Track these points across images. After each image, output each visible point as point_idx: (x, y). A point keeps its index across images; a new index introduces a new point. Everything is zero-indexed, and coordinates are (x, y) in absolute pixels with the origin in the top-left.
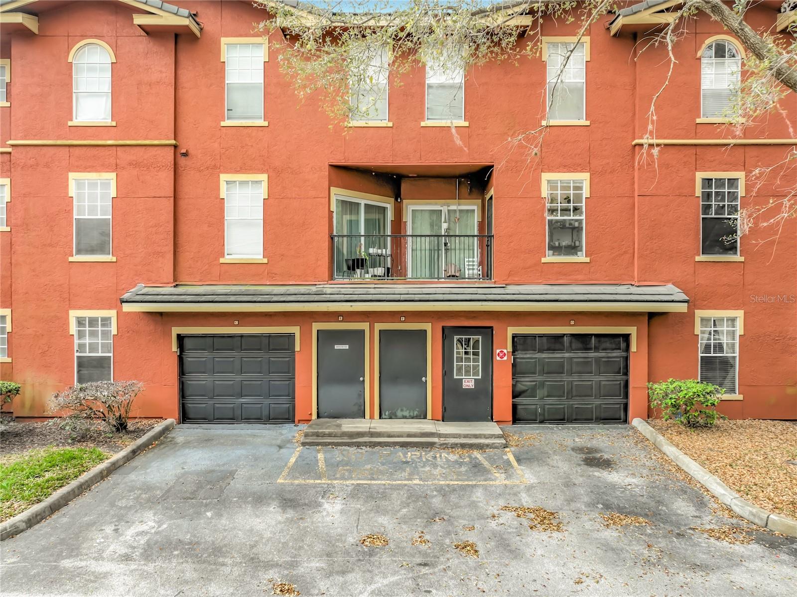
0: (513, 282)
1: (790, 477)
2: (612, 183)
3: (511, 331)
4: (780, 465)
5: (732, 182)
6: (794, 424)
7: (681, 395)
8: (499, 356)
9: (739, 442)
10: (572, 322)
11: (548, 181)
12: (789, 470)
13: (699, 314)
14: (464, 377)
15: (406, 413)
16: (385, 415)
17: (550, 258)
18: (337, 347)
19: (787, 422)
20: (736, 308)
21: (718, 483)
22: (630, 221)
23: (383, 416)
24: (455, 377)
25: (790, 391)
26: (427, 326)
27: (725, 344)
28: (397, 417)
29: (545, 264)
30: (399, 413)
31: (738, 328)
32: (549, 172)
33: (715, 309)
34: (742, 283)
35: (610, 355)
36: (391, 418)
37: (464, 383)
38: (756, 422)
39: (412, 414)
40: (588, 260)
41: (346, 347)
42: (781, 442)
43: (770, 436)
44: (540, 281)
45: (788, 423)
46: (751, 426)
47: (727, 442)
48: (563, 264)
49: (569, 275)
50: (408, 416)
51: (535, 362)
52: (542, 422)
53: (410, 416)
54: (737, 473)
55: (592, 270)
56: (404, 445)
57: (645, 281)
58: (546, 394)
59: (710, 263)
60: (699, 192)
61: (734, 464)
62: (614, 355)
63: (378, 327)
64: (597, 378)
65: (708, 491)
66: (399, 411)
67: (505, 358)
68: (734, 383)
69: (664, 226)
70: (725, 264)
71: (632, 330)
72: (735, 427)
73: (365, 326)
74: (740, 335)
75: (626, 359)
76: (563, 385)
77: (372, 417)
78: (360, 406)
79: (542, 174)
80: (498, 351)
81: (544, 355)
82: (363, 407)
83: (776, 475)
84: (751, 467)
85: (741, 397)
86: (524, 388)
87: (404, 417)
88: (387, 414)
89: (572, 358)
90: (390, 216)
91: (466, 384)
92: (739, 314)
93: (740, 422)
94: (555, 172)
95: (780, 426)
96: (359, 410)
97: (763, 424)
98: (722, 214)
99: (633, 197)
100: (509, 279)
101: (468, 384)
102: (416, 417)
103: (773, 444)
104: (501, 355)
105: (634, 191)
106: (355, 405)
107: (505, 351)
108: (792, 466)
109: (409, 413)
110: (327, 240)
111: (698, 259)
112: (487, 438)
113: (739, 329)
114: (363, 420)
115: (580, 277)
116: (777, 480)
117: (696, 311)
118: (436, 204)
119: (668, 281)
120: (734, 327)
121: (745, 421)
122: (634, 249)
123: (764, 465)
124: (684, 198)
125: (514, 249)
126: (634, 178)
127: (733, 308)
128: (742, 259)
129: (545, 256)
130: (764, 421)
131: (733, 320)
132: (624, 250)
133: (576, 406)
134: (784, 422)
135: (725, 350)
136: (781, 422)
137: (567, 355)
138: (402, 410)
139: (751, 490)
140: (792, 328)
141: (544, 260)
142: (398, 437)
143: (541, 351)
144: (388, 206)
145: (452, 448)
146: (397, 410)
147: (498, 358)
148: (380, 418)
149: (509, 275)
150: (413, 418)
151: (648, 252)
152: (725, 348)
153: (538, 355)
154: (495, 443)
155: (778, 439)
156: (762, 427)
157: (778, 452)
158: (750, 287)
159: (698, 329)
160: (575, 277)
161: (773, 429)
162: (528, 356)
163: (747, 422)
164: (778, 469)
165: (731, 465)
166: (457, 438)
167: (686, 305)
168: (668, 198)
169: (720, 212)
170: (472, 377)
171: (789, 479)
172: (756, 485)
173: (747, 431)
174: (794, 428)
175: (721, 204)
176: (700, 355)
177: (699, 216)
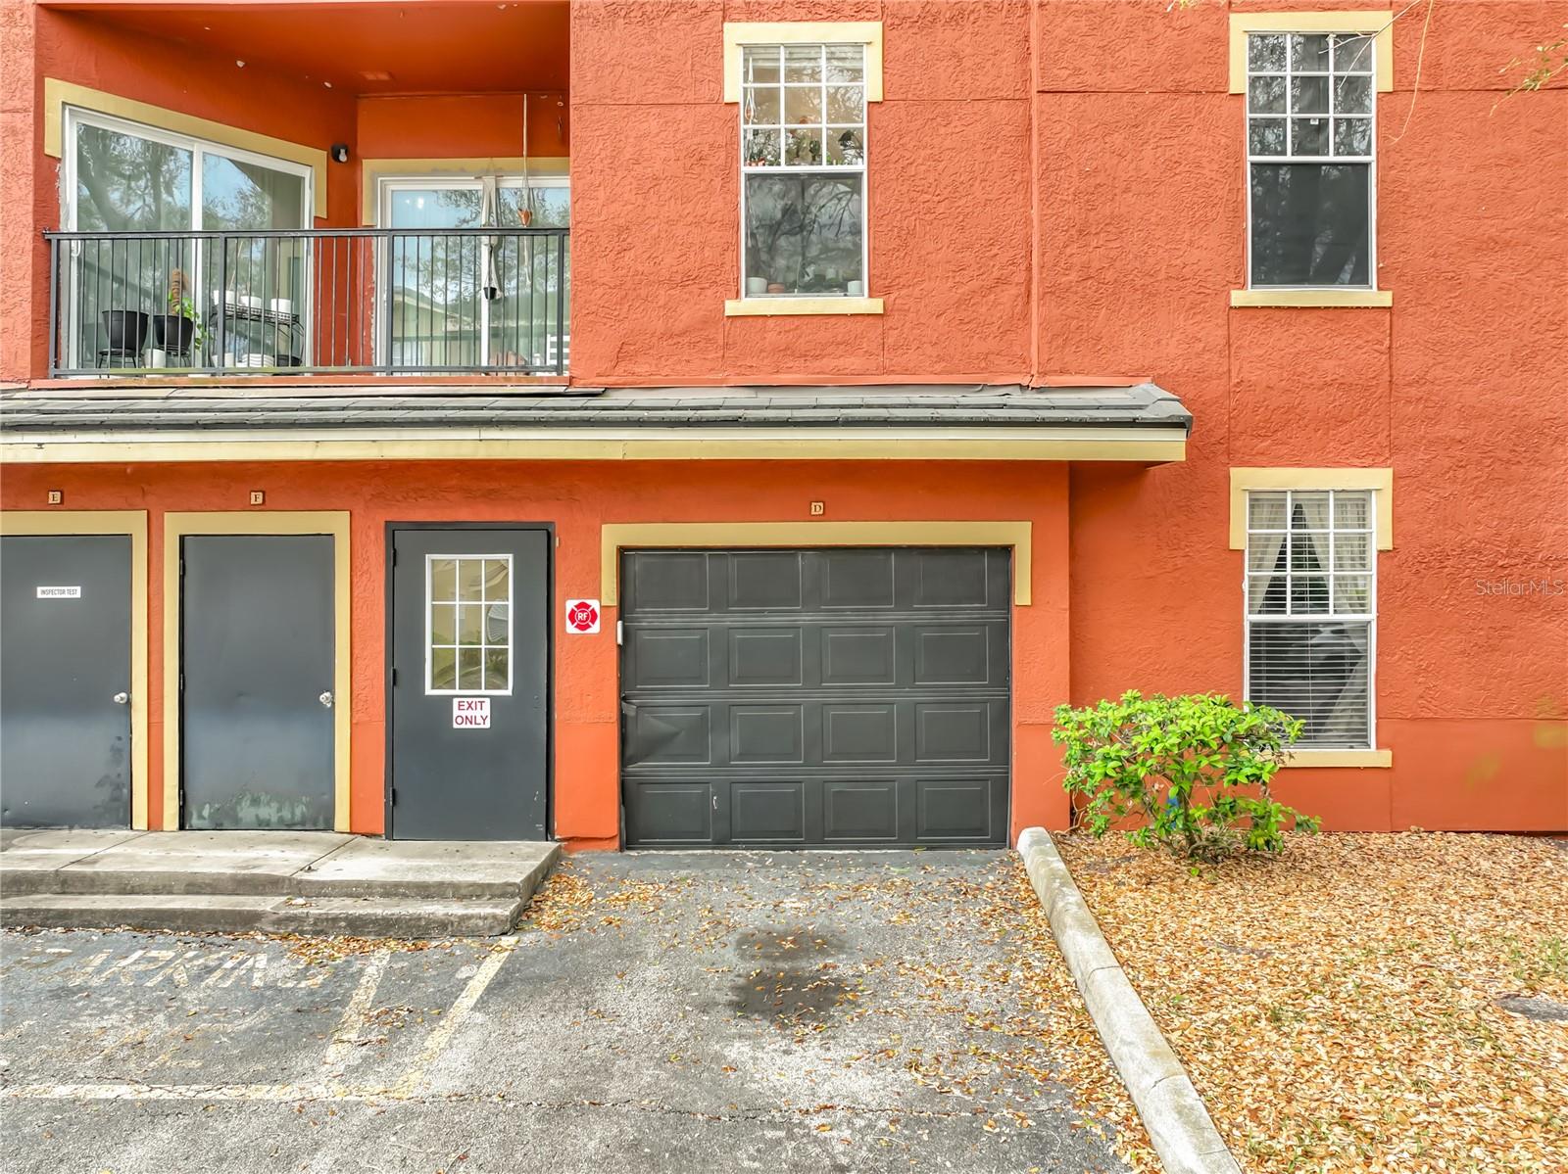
0: (630, 379)
1: (1504, 1082)
2: (955, 54)
3: (613, 535)
4: (1472, 1016)
5: (1352, 44)
6: (1561, 847)
7: (1141, 741)
8: (573, 621)
9: (1348, 913)
10: (817, 509)
11: (745, 47)
12: (1507, 1042)
13: (1244, 479)
14: (457, 692)
15: (268, 812)
16: (201, 817)
17: (755, 302)
18: (42, 592)
19: (1536, 841)
20: (1369, 460)
21: (1181, 1111)
22: (1018, 177)
23: (195, 821)
24: (429, 691)
25: (1547, 736)
26: (336, 523)
27: (1331, 579)
28: (237, 825)
29: (738, 322)
30: (247, 812)
31: (1374, 529)
32: (748, 20)
33: (1298, 465)
34: (1386, 377)
35: (946, 619)
36: (218, 827)
37: (456, 712)
38: (1433, 841)
39: (286, 814)
40: (876, 306)
41: (75, 592)
42: (1503, 912)
43: (1469, 891)
44: (720, 376)
45: (1539, 844)
46: (1413, 854)
47: (1303, 910)
48: (797, 322)
49: (816, 357)
50: (274, 819)
51: (702, 642)
52: (721, 843)
53: (281, 820)
54: (1288, 1055)
55: (890, 341)
56: (149, 923)
57: (1062, 372)
58: (736, 748)
59: (1278, 313)
60: (1239, 77)
61: (1288, 1013)
62: (961, 617)
63: (175, 524)
64: (905, 697)
65: (1146, 1141)
66: (246, 803)
67: (595, 628)
68: (1363, 710)
69: (1127, 190)
70: (1330, 315)
71: (1018, 534)
72: (1355, 859)
73: (132, 522)
74: (1380, 552)
75: (1003, 631)
76: (796, 718)
77: (154, 824)
78: (118, 787)
79: (727, 25)
80: (571, 605)
81: (729, 620)
82: (126, 791)
83: (1447, 1066)
84: (1350, 1026)
85: (1384, 758)
86: (663, 727)
87: (263, 825)
88: (206, 813)
89: (821, 628)
90: (312, 205)
91: (464, 714)
92: (1379, 480)
93: (1379, 840)
94: (770, 20)
95: (1511, 852)
96: (115, 799)
97: (1455, 847)
98: (1317, 153)
99: (1027, 100)
100: (620, 370)
101: (469, 713)
102: (303, 823)
103: (1470, 922)
104: (581, 616)
105: (1027, 81)
106: (100, 784)
107: (595, 604)
108: (1521, 1023)
109: (279, 810)
110: (29, 246)
111: (1238, 298)
112: (462, 898)
113: (1380, 533)
114: (125, 833)
115: (853, 362)
116: (1446, 1097)
117: (1236, 473)
118: (463, 172)
119: (1139, 374)
120: (1364, 526)
121: (1396, 837)
122: (1029, 269)
123: (1408, 1015)
124: (1191, 98)
125: (636, 274)
126: (1027, 39)
127: (1356, 461)
128: (1386, 299)
129: (737, 295)
130: (1462, 838)
131: (1356, 504)
132: (996, 274)
133: (836, 788)
134: (1526, 840)
135: (1331, 602)
136: (1518, 841)
137: (805, 619)
138: (255, 802)
139: (1320, 1151)
140: (1551, 529)
141: (732, 307)
142: (156, 891)
143: (719, 605)
144: (306, 173)
145: (316, 933)
146: (239, 802)
147: (571, 629)
148: (182, 827)
149: (621, 355)
150: (290, 827)
151: (1073, 276)
152: (1331, 596)
153: (710, 620)
154: (469, 917)
155: (1495, 903)
156: (1450, 859)
157: (1480, 957)
158: (1413, 391)
159: (1240, 535)
160: (835, 362)
161: (1485, 865)
162: (678, 621)
163: (1403, 840)
164: (1459, 1035)
165: (1276, 1018)
166: (358, 896)
167: (1180, 436)
168: (1138, 99)
169: (1309, 146)
170: (483, 692)
171: (1496, 1092)
172: (1345, 1120)
173: (1395, 871)
174: (1557, 862)
175: (1314, 118)
176: (1249, 618)
177: (1239, 159)
